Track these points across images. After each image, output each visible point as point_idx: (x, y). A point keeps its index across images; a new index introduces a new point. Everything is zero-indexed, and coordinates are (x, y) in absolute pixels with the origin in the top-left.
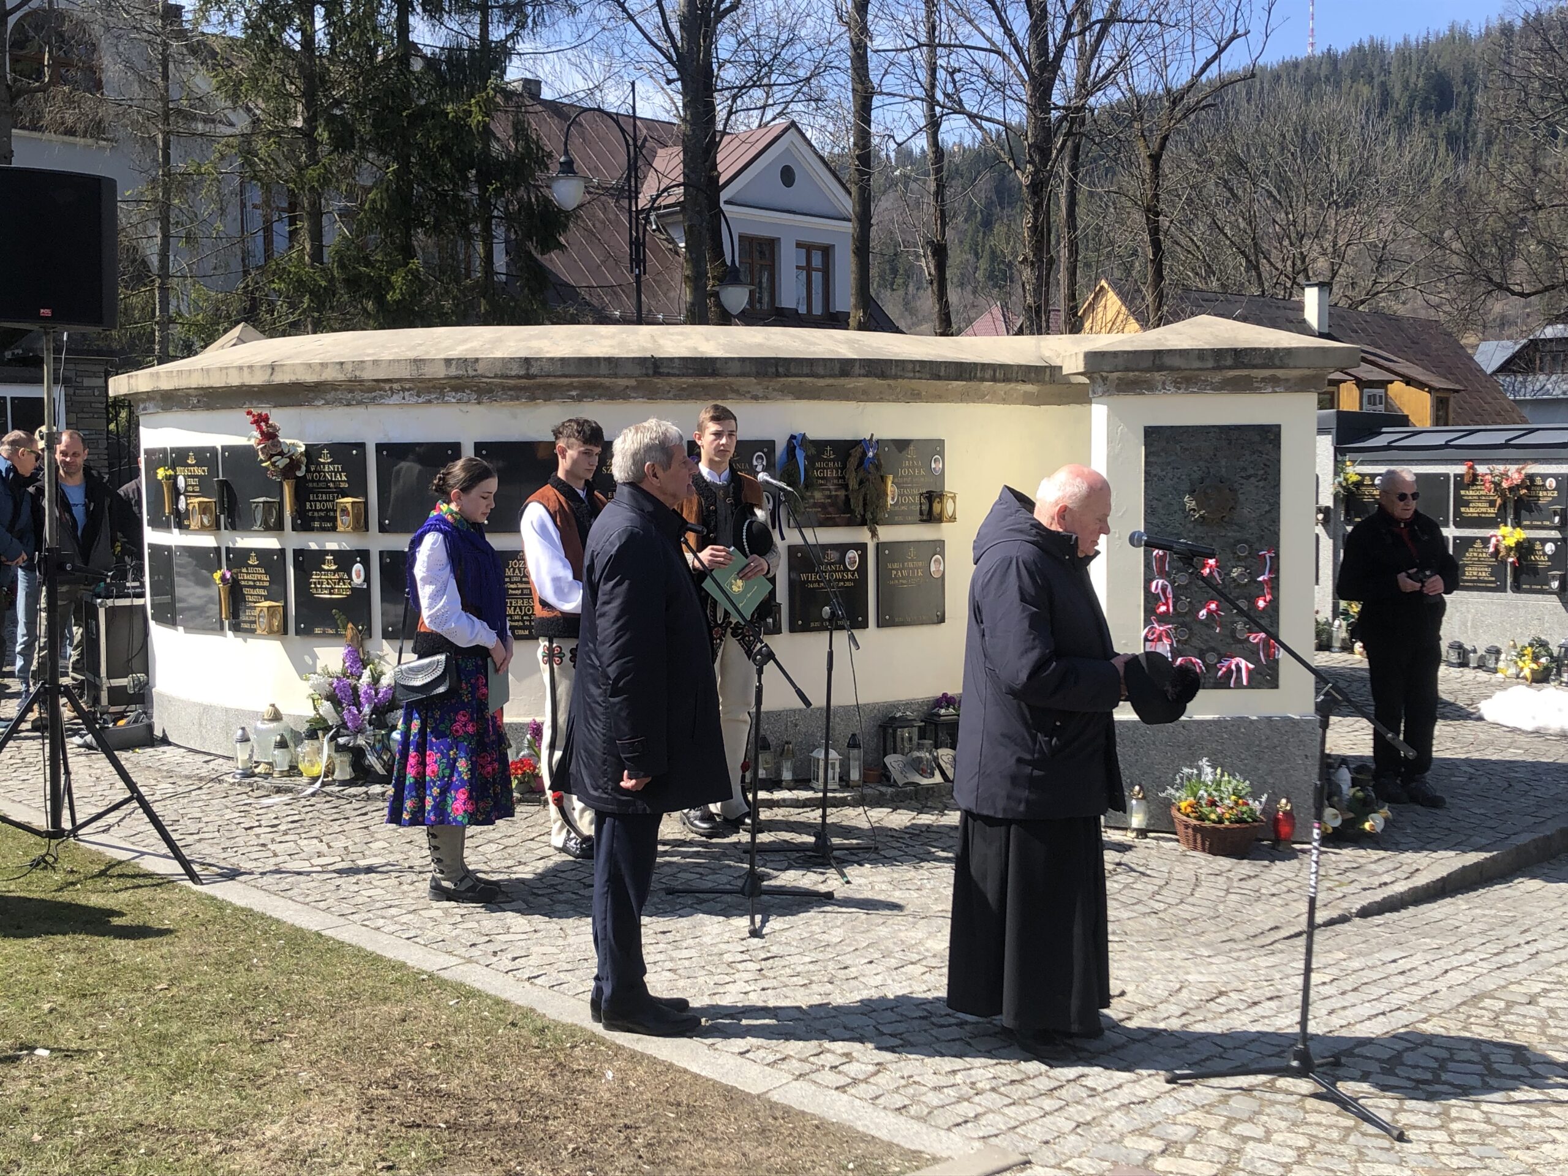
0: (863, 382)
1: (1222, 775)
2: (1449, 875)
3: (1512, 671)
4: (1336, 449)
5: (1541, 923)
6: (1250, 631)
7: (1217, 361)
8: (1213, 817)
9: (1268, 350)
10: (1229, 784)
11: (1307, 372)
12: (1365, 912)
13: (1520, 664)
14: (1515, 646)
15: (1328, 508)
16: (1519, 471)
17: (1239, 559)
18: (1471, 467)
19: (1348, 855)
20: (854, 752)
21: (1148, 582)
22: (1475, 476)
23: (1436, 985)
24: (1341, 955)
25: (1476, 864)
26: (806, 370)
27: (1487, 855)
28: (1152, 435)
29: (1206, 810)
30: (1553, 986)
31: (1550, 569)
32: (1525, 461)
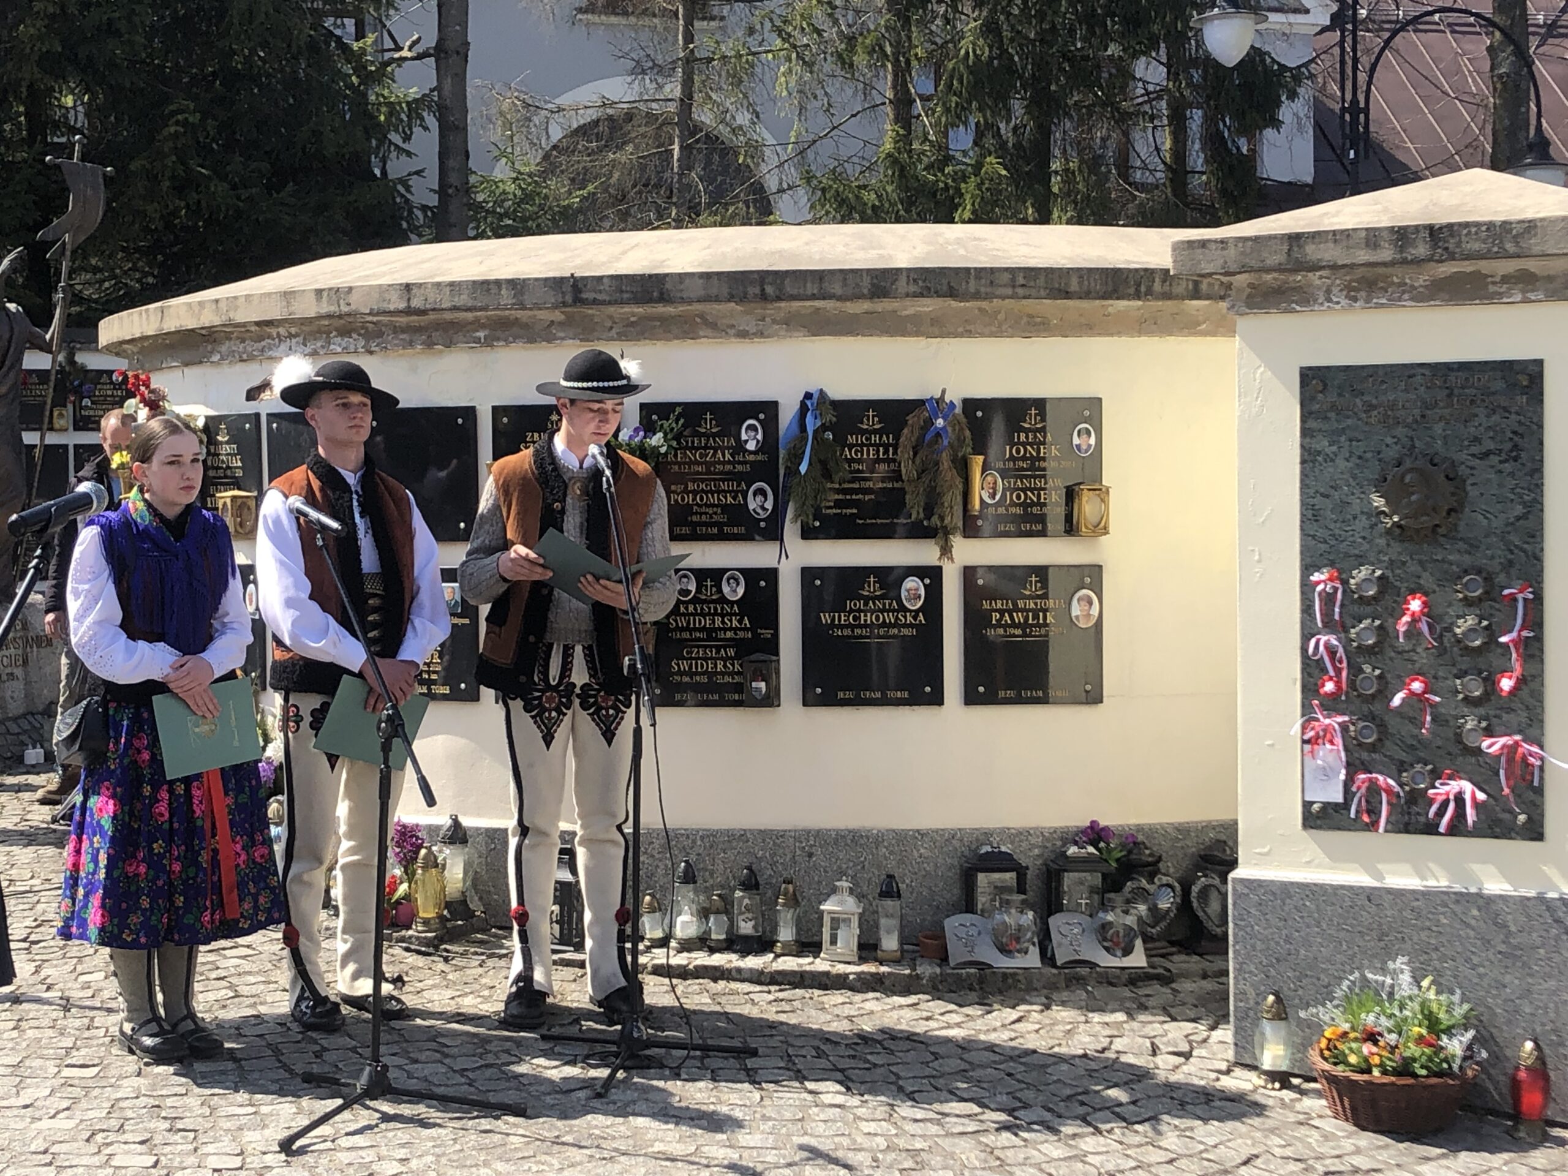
0: (928, 306)
6: (1489, 732)
7: (1402, 250)
8: (1355, 1059)
17: (1469, 601)
20: (889, 903)
21: (1306, 638)
26: (811, 288)
28: (1313, 381)
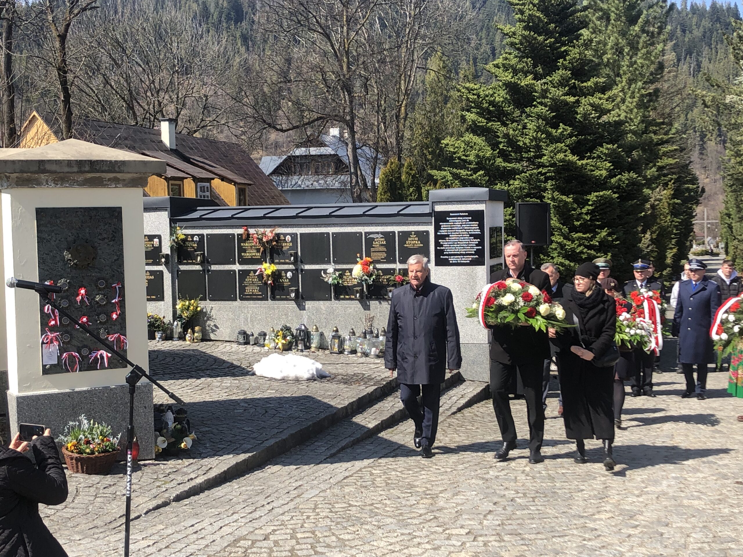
1: (94, 424)
2: (228, 469)
3: (272, 345)
4: (171, 221)
5: (277, 491)
6: (109, 334)
7: (79, 168)
8: (88, 451)
9: (111, 162)
10: (98, 429)
11: (135, 175)
12: (178, 498)
13: (277, 341)
14: (273, 331)
15: (167, 255)
16: (272, 232)
17: (100, 289)
18: (246, 230)
19: (172, 463)
21: (42, 307)
22: (248, 235)
23: (214, 537)
24: (162, 527)
25: (244, 461)
27: (250, 454)
28: (41, 213)
29: (83, 447)
30: (279, 527)
31: (290, 286)
32: (274, 226)
